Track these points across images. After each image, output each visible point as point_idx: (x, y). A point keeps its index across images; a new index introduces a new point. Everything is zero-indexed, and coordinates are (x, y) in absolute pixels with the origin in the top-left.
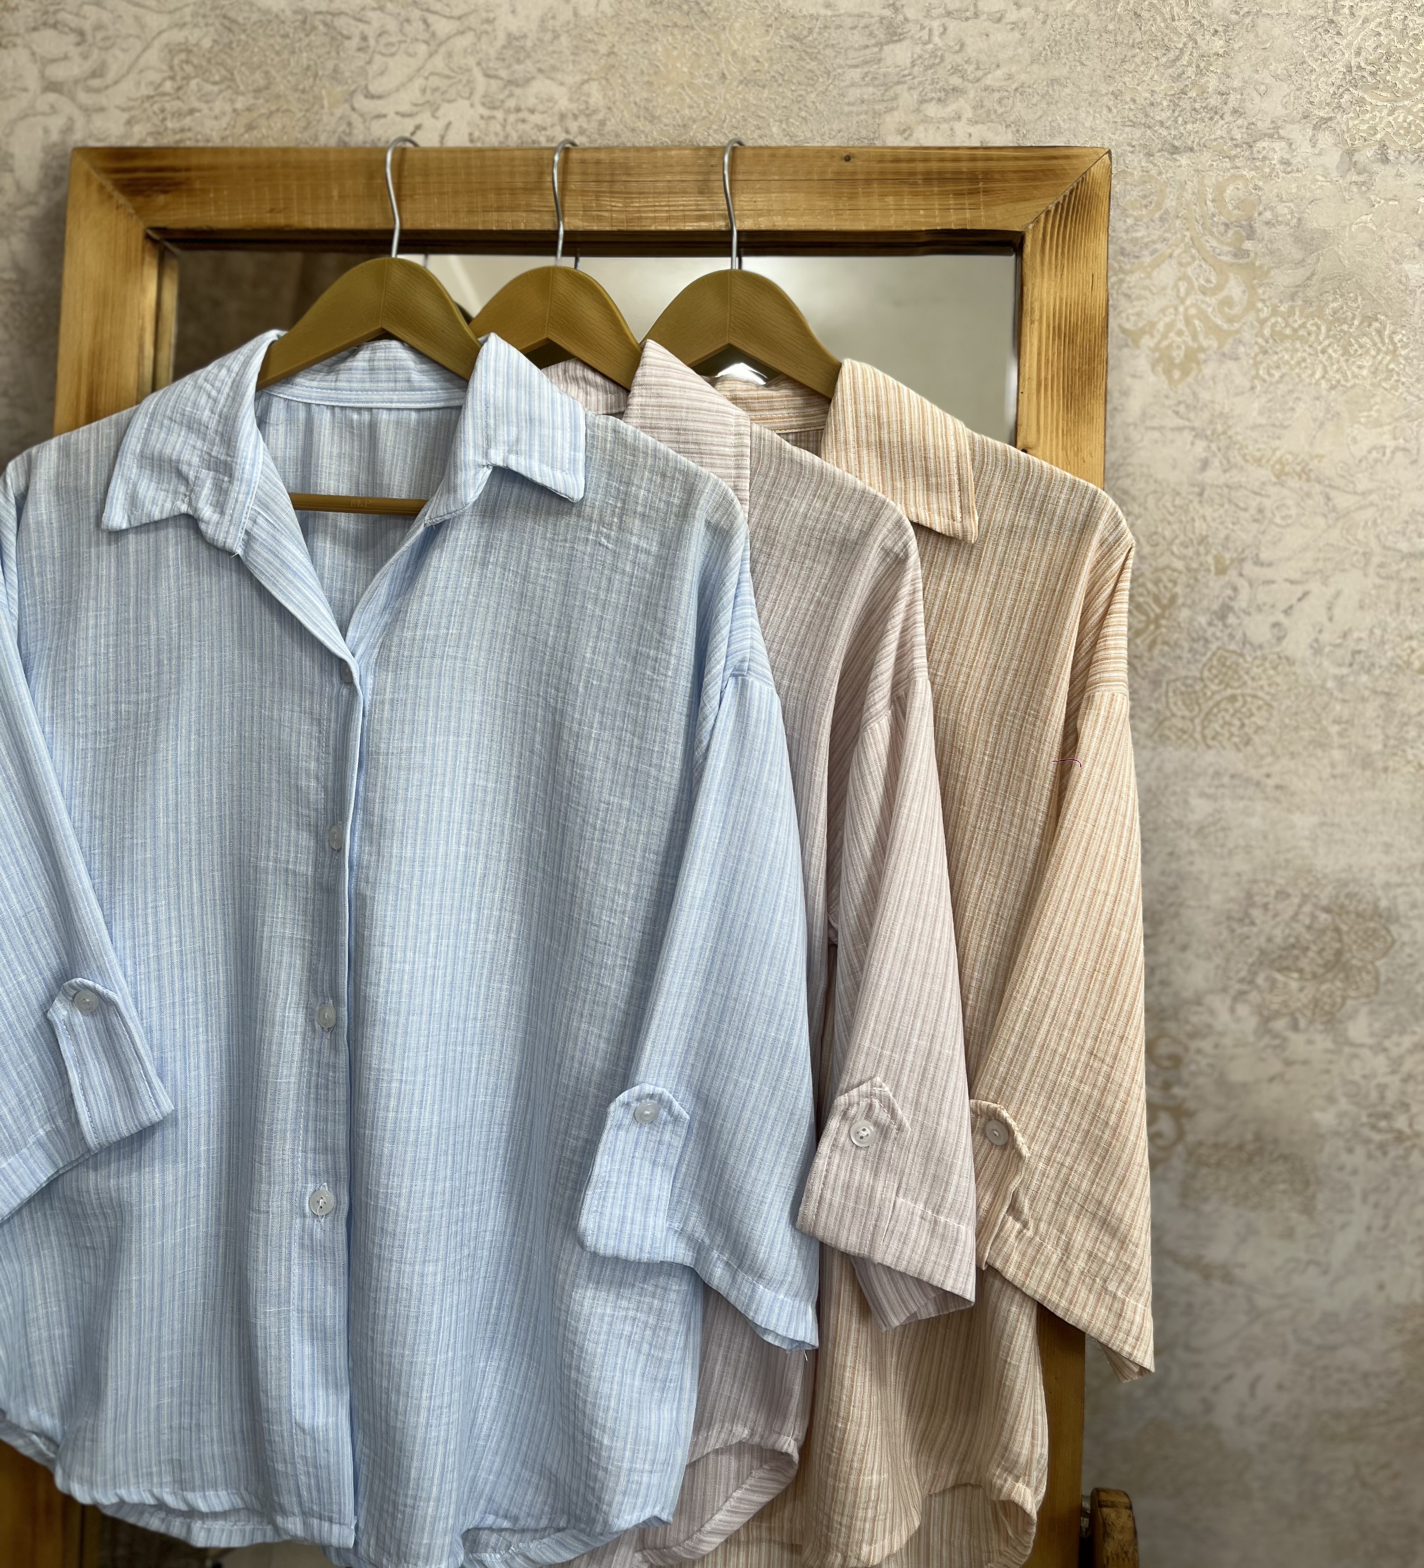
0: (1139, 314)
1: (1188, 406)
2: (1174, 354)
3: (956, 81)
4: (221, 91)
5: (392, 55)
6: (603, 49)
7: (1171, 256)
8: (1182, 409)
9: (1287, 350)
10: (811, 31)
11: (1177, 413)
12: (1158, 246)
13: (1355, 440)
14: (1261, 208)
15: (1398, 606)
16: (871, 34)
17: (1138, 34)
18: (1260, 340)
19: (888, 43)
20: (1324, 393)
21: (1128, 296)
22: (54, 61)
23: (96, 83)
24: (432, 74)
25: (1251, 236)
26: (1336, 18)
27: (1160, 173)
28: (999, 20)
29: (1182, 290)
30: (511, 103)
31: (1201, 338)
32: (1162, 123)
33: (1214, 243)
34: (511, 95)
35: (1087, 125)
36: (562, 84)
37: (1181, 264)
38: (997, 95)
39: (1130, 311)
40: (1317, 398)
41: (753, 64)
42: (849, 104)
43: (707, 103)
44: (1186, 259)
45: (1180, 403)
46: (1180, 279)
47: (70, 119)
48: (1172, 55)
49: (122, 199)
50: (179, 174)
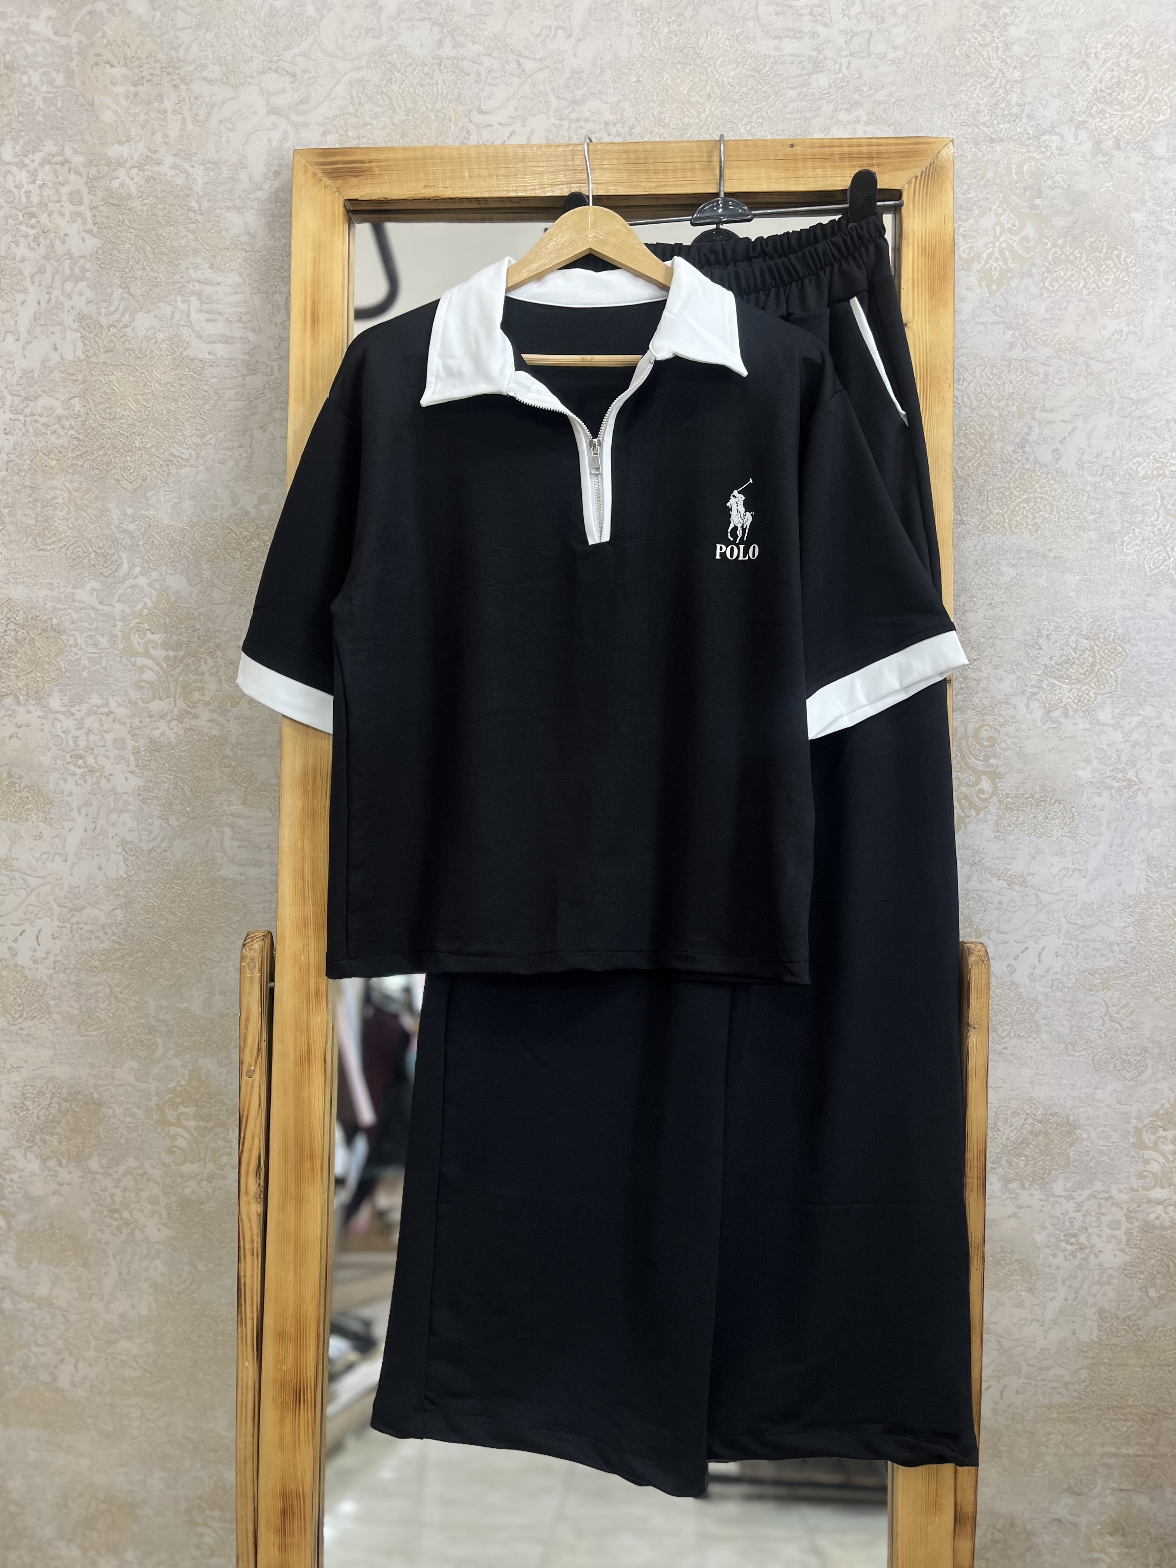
0: (971, 248)
1: (1001, 308)
2: (993, 273)
3: (857, 97)
4: (384, 111)
5: (496, 85)
6: (634, 79)
7: (991, 210)
8: (997, 310)
9: (1062, 269)
10: (765, 65)
11: (994, 312)
12: (982, 203)
13: (1104, 327)
14: (1045, 178)
15: (1130, 434)
16: (803, 68)
17: (968, 67)
18: (1046, 264)
19: (813, 73)
20: (1086, 297)
21: (964, 237)
22: (276, 93)
23: (302, 107)
24: (521, 97)
25: (1039, 196)
26: (1088, 60)
27: (984, 156)
28: (883, 58)
29: (998, 231)
30: (574, 116)
31: (1010, 262)
32: (984, 124)
33: (1018, 201)
34: (573, 110)
35: (938, 125)
36: (606, 103)
37: (996, 214)
38: (882, 106)
39: (965, 246)
40: (1081, 300)
41: (729, 87)
42: (790, 113)
43: (699, 113)
44: (1000, 211)
45: (996, 306)
46: (997, 224)
47: (286, 132)
48: (989, 81)
49: (328, 182)
50: (365, 165)
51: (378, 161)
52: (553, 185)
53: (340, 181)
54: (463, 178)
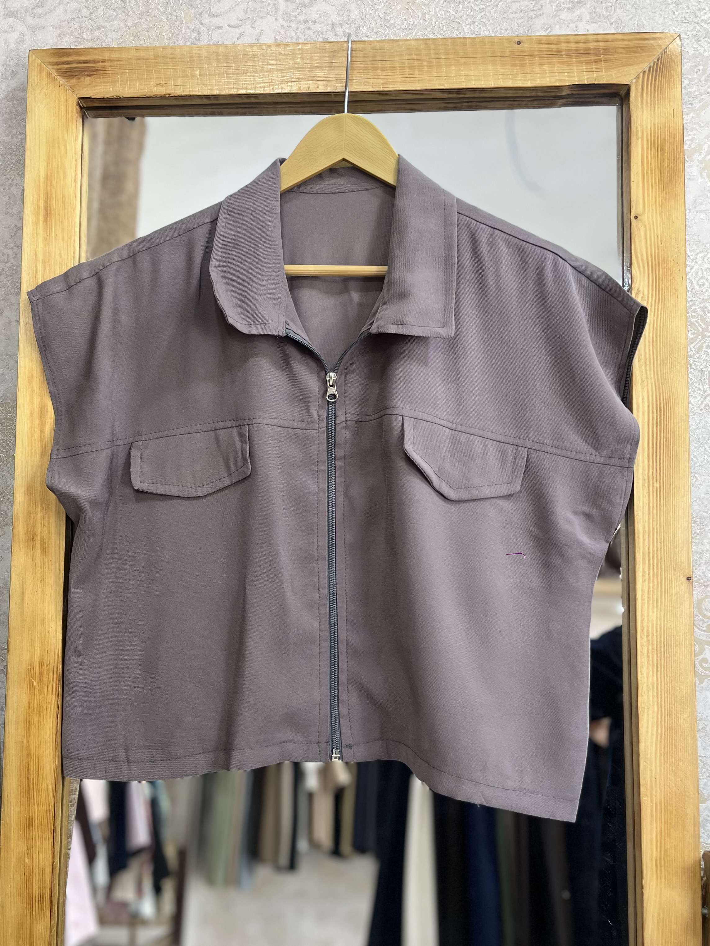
4: (118, 15)
12: (704, 97)
23: (39, 11)
27: (705, 52)
30: (301, 18)
34: (301, 12)
42: (513, 13)
43: (424, 14)
47: (22, 34)
49: (62, 81)
50: (98, 64)
51: (111, 60)
52: (282, 83)
53: (74, 81)
54: (194, 76)
